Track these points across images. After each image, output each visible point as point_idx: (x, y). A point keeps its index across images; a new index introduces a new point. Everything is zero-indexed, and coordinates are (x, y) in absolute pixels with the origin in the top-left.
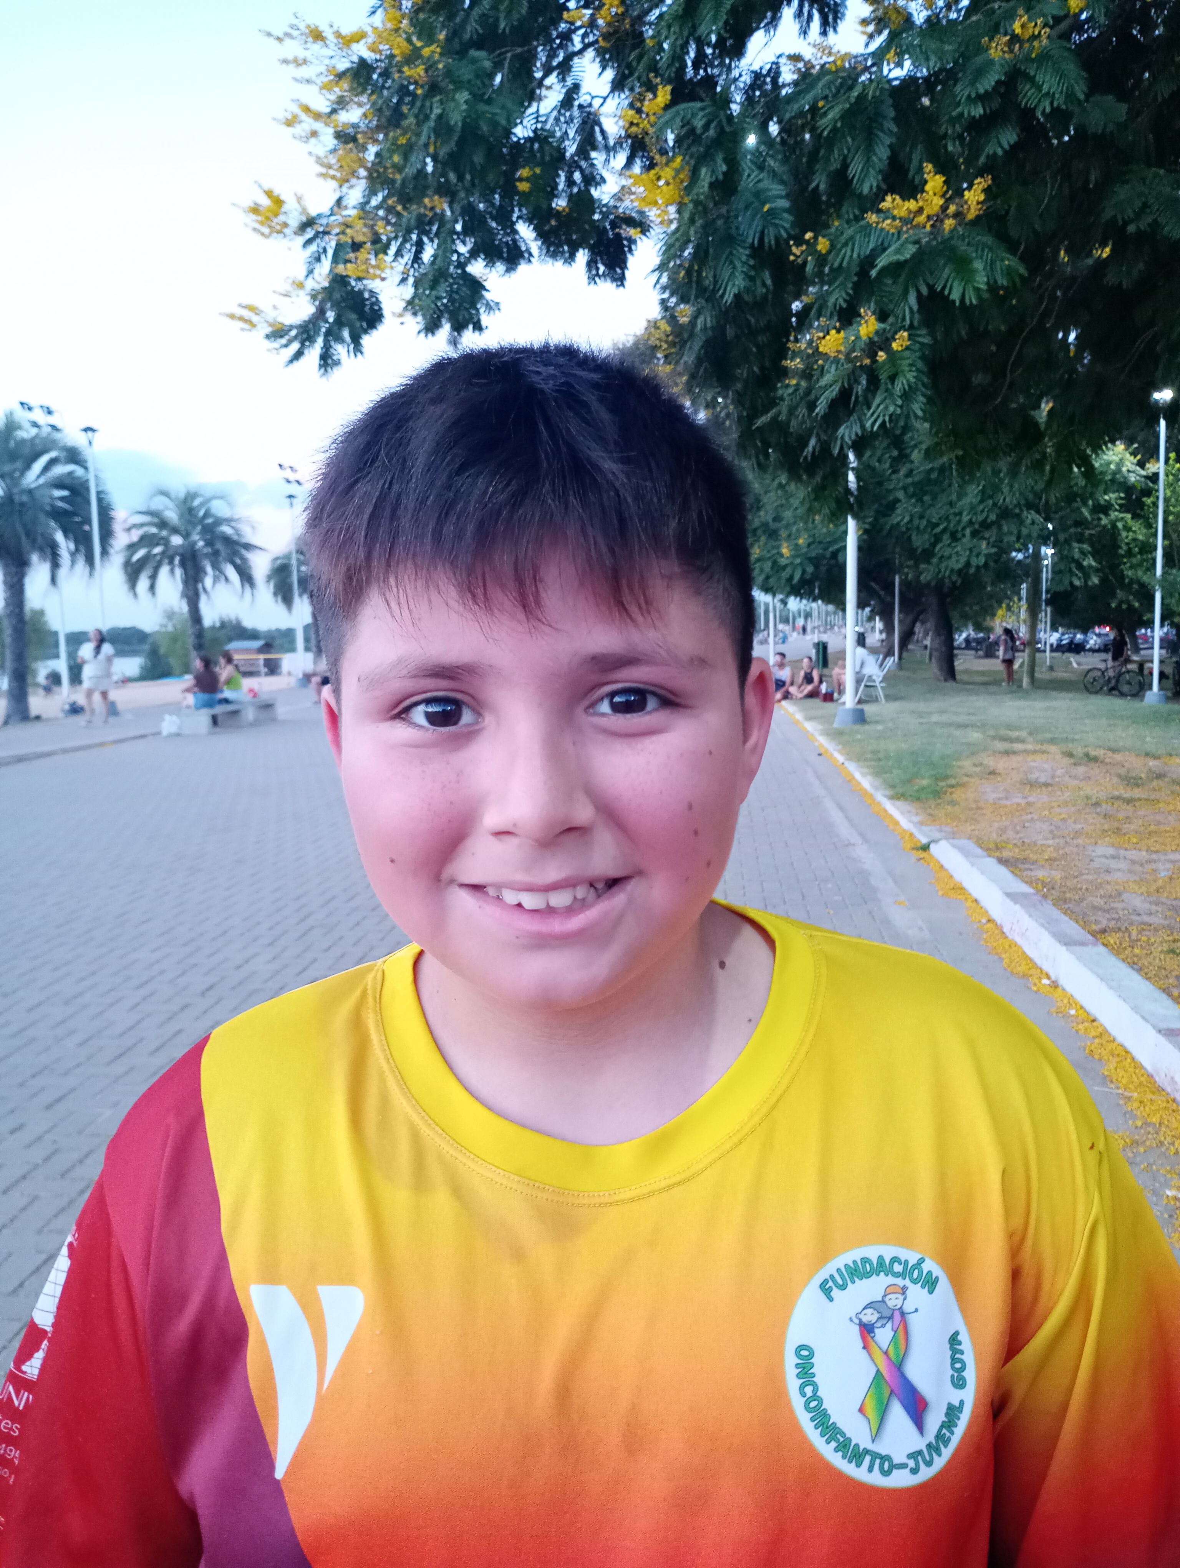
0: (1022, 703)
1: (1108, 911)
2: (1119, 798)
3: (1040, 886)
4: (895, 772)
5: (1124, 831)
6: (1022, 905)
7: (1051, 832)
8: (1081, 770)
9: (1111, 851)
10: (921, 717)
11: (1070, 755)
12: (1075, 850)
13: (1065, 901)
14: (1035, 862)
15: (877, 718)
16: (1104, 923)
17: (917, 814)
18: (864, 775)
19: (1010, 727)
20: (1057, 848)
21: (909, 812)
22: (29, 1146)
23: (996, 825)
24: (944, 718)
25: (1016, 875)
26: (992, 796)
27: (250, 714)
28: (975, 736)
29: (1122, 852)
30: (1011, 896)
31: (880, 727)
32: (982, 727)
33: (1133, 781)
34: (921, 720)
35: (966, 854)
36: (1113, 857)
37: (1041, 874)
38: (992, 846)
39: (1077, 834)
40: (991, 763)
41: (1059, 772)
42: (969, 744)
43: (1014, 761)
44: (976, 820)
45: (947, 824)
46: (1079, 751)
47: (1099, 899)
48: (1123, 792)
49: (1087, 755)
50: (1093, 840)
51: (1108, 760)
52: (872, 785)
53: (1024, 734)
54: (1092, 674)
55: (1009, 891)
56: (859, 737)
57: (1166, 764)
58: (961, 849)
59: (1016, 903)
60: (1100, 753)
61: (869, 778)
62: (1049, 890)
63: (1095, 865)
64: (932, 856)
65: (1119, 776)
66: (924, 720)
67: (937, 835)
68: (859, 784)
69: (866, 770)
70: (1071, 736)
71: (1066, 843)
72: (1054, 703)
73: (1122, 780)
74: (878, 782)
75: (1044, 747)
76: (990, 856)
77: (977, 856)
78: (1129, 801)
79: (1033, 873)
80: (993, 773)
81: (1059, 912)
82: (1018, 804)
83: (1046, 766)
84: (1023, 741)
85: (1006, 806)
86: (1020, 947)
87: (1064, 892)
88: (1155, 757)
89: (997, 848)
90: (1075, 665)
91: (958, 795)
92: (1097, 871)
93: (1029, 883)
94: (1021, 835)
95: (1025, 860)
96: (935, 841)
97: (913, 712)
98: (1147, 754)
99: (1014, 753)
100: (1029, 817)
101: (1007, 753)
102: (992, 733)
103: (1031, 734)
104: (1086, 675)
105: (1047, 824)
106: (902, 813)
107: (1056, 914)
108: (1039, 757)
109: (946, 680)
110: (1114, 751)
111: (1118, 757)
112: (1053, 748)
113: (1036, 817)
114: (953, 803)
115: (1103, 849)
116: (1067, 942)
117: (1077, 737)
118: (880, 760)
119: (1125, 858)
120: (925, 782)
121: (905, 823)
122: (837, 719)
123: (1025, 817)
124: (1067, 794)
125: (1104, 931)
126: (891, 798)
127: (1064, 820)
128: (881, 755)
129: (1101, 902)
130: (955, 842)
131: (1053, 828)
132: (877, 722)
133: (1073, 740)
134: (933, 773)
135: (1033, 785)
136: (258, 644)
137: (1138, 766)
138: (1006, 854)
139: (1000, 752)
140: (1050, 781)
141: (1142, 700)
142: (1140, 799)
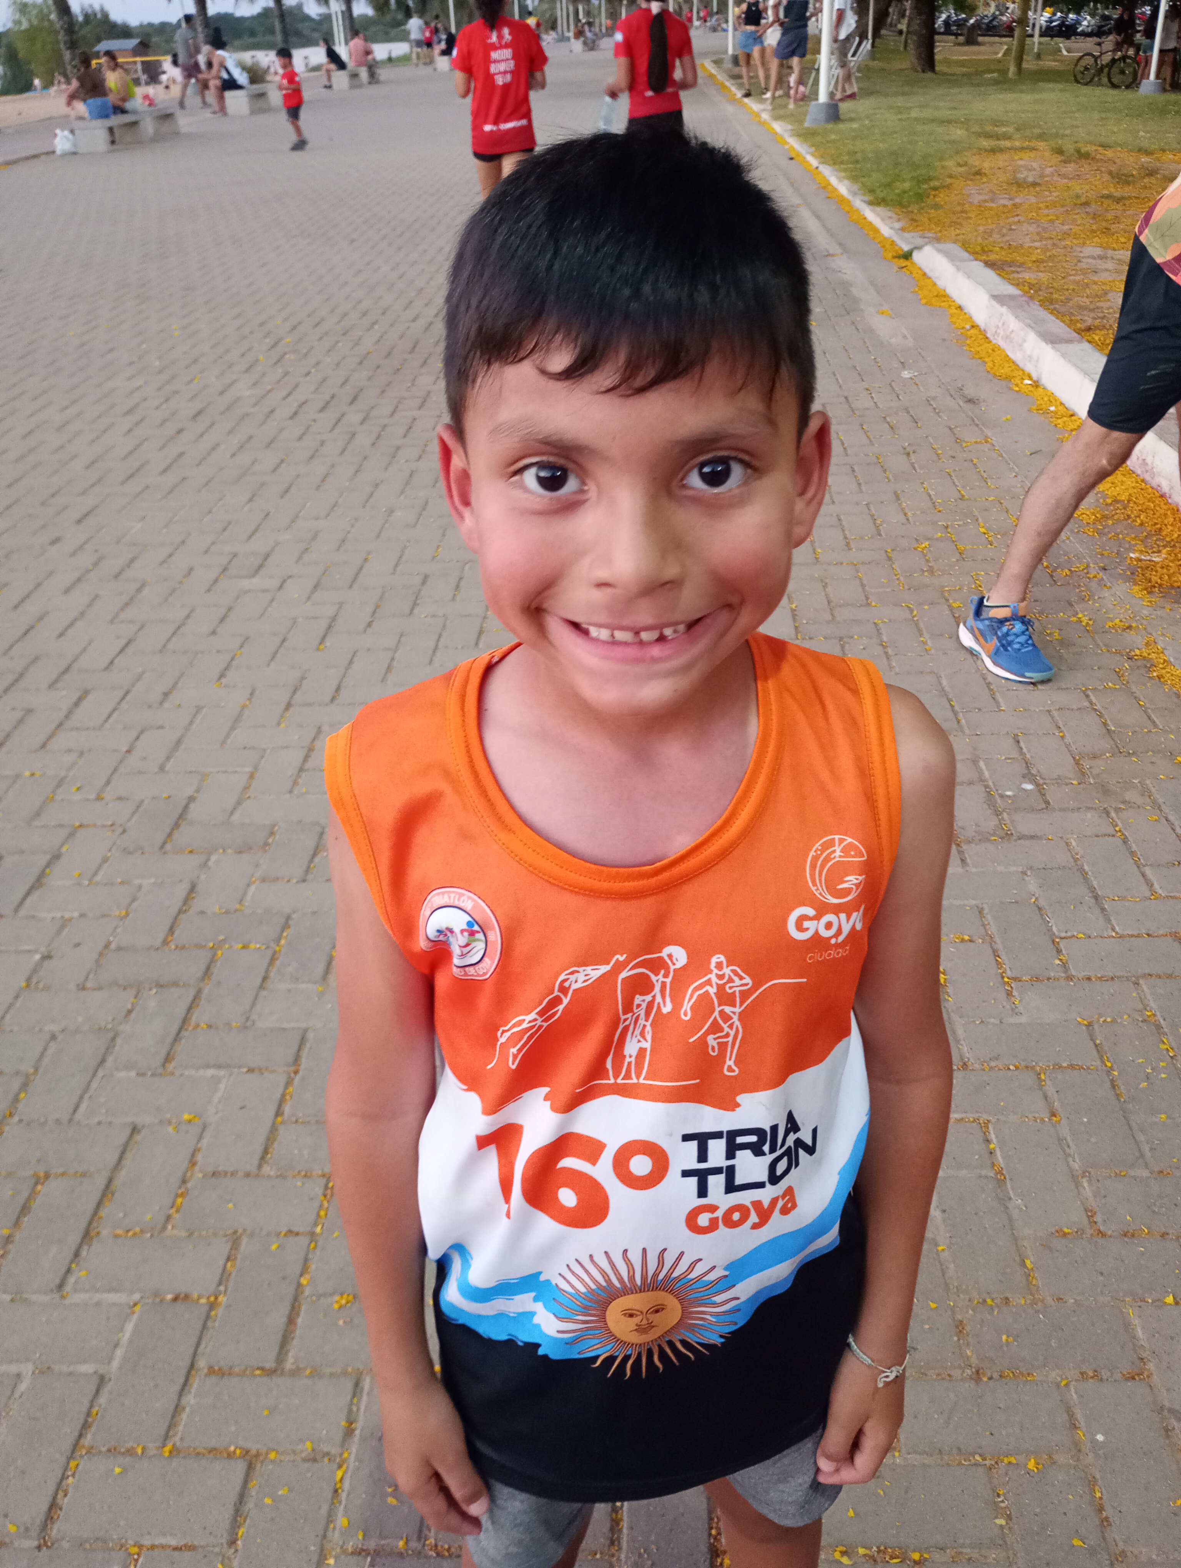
0: (1010, 96)
1: (1093, 310)
2: (1108, 197)
3: (1026, 288)
4: (874, 175)
5: (1113, 230)
6: (1009, 307)
7: (1038, 234)
8: (1071, 168)
9: (1099, 251)
10: (900, 113)
11: (1060, 151)
12: (1062, 251)
13: (1051, 302)
14: (1022, 265)
15: (853, 115)
16: (1089, 322)
17: (899, 220)
18: (840, 180)
19: (996, 123)
20: (1045, 250)
21: (890, 217)
22: (73, 554)
23: (981, 228)
24: (926, 113)
25: (1004, 278)
26: (977, 199)
27: (148, 126)
28: (959, 133)
29: (1110, 253)
30: (999, 298)
31: (855, 125)
32: (965, 123)
33: (1122, 178)
34: (899, 117)
35: (951, 258)
36: (1101, 257)
37: (1027, 276)
38: (978, 249)
39: (1066, 235)
40: (977, 163)
41: (1048, 171)
42: (953, 142)
43: (1001, 160)
44: (961, 224)
45: (930, 230)
46: (1069, 147)
47: (1085, 299)
48: (1113, 190)
49: (1078, 151)
50: (1081, 241)
51: (1098, 156)
52: (849, 190)
53: (1010, 130)
54: (1083, 63)
55: (996, 293)
56: (833, 137)
57: (1158, 159)
58: (946, 254)
59: (1002, 305)
60: (1090, 148)
61: (846, 182)
62: (1036, 291)
63: (1083, 265)
64: (913, 264)
65: (1110, 173)
66: (904, 116)
67: (919, 241)
68: (836, 190)
69: (843, 174)
70: (1061, 132)
71: (1054, 245)
72: (1045, 96)
73: (1113, 177)
74: (855, 187)
75: (1032, 144)
76: (976, 260)
77: (964, 261)
78: (1118, 200)
79: (1020, 276)
80: (979, 173)
81: (1045, 312)
82: (1004, 206)
83: (1035, 165)
84: (1009, 138)
85: (991, 209)
86: (1004, 351)
87: (1051, 293)
88: (1148, 153)
89: (984, 251)
90: (1065, 53)
91: (941, 198)
92: (1084, 272)
93: (1017, 285)
94: (1008, 238)
95: (1011, 264)
96: (919, 248)
97: (892, 107)
98: (1140, 150)
99: (1001, 150)
100: (1016, 219)
101: (993, 151)
102: (976, 128)
103: (1018, 130)
104: (1076, 65)
105: (1034, 226)
106: (883, 220)
107: (1043, 314)
108: (1026, 155)
109: (923, 72)
110: (1104, 146)
111: (1109, 153)
112: (1042, 145)
113: (1022, 219)
114: (936, 206)
115: (1091, 250)
116: (1052, 340)
117: (1068, 132)
118: (857, 162)
119: (1113, 258)
120: (907, 185)
121: (886, 230)
122: (808, 118)
123: (1011, 220)
124: (1054, 194)
125: (1089, 329)
126: (870, 203)
127: (1052, 222)
128: (859, 156)
129: (1087, 301)
130: (941, 246)
131: (1040, 229)
132: (852, 120)
133: (1064, 136)
134: (915, 174)
135: (1020, 185)
136: (133, 42)
137: (1131, 162)
138: (992, 257)
139: (986, 150)
140: (1038, 181)
141: (1137, 91)
142: (1130, 198)
